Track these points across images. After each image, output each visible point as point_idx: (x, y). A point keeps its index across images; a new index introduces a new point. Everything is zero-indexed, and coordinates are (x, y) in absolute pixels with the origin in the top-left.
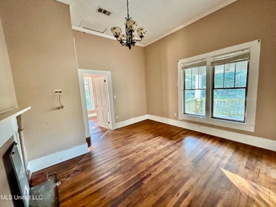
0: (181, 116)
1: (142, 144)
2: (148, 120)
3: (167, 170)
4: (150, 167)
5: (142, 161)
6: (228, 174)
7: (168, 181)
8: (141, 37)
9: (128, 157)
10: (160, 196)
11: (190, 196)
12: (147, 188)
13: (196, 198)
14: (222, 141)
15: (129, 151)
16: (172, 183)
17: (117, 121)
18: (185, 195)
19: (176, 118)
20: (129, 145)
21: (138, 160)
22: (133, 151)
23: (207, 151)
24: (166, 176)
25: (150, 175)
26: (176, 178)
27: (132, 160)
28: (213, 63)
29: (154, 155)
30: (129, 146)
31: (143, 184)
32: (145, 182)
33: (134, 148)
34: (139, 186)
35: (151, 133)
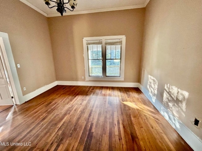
0: (87, 78)
1: (67, 106)
2: (57, 86)
4: (88, 119)
5: (79, 119)
9: (64, 120)
11: (121, 122)
13: (123, 121)
15: (61, 116)
16: (108, 121)
18: (119, 123)
20: (56, 111)
21: (75, 119)
22: (65, 114)
24: (102, 119)
25: (92, 125)
26: (108, 117)
27: (70, 121)
29: (84, 109)
30: (56, 112)
32: (93, 130)
33: (63, 111)
34: (92, 136)
35: (69, 95)
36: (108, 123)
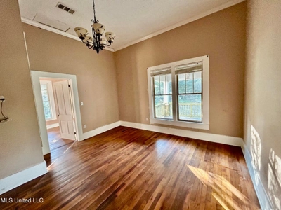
0: (152, 121)
1: (115, 153)
2: (120, 126)
3: (140, 175)
4: (124, 176)
5: (115, 171)
6: (192, 169)
7: (142, 187)
8: (110, 42)
9: (99, 169)
10: (135, 204)
11: (163, 197)
12: (120, 200)
13: (167, 198)
14: (187, 140)
15: (100, 162)
16: (146, 188)
17: (85, 131)
18: (158, 197)
19: (148, 123)
20: (100, 155)
21: (110, 171)
22: (105, 162)
23: (175, 151)
24: (140, 182)
25: (123, 184)
26: (150, 182)
27: (104, 172)
28: (177, 72)
29: (127, 162)
30: (99, 158)
31: (116, 196)
32: (119, 194)
33: (106, 158)
34: (112, 200)
35: (124, 139)
36: (144, 192)
